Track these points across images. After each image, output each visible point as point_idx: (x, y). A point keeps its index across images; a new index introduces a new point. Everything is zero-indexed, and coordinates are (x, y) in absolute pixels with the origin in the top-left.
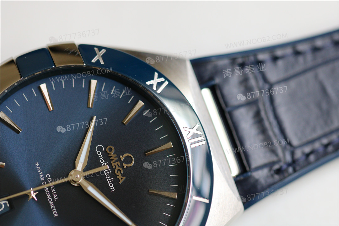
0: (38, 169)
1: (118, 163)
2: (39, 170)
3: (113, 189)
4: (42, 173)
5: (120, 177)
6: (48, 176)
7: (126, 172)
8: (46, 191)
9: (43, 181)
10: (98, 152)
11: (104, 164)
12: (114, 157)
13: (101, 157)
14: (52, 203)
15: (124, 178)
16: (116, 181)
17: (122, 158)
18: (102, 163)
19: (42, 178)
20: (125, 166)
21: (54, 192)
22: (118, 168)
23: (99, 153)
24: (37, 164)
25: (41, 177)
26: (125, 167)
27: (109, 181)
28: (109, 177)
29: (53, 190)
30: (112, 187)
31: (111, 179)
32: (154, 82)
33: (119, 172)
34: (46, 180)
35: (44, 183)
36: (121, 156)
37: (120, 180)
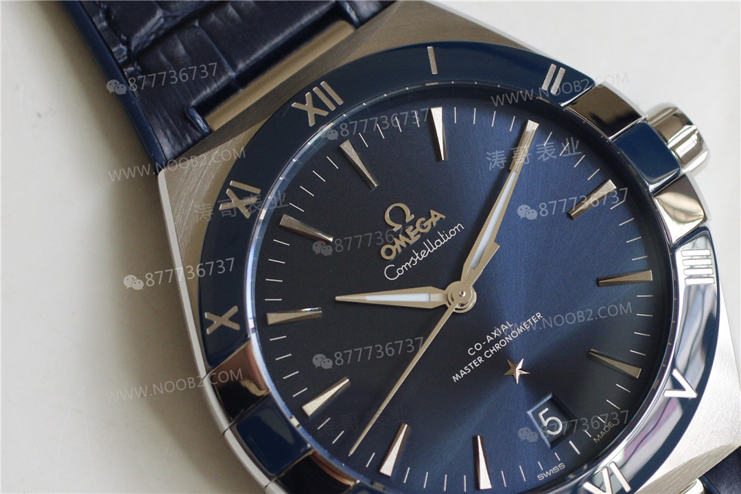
0: (465, 373)
1: (408, 231)
2: (466, 371)
3: (459, 227)
4: (470, 364)
5: (433, 221)
6: (471, 352)
7: (420, 212)
8: (500, 346)
9: (483, 358)
10: (399, 274)
11: (418, 257)
12: (401, 242)
13: (407, 266)
14: (520, 330)
16: (443, 226)
18: (416, 260)
19: (480, 361)
20: (409, 217)
22: (418, 229)
23: (400, 271)
24: (456, 378)
25: (479, 363)
27: (446, 238)
28: (439, 240)
29: (495, 334)
30: (456, 229)
31: (442, 236)
33: (425, 225)
34: (480, 353)
35: (488, 354)
36: (395, 230)
37: (438, 218)
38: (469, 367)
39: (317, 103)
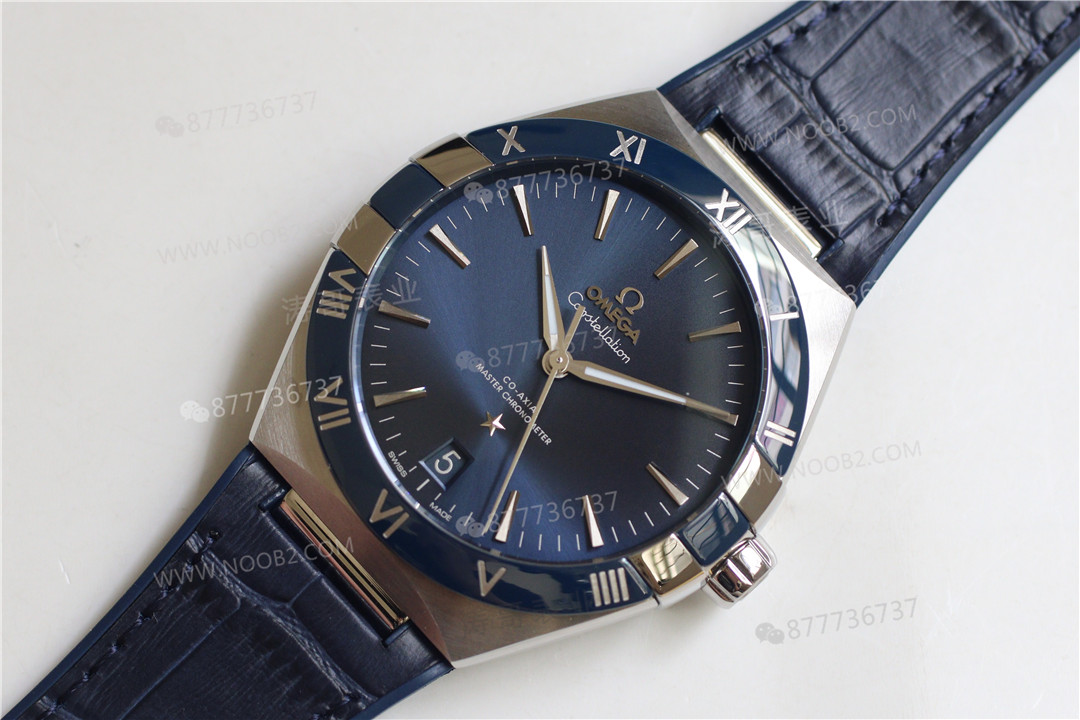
0: (486, 375)
1: (617, 309)
3: (626, 359)
4: (494, 380)
5: (630, 333)
6: (507, 380)
7: (637, 320)
8: (515, 407)
9: (502, 392)
10: (575, 306)
11: (593, 322)
12: (607, 303)
15: (638, 332)
16: (626, 342)
17: (621, 300)
18: (590, 320)
19: (499, 389)
20: (631, 310)
21: (528, 403)
22: (620, 320)
25: (497, 387)
26: (631, 312)
27: (614, 347)
28: (612, 341)
29: (526, 401)
30: (624, 356)
31: (616, 343)
32: (622, 149)
33: (624, 325)
34: (506, 388)
35: (506, 395)
36: (617, 297)
37: (632, 337)
38: (491, 379)
39: (729, 212)
